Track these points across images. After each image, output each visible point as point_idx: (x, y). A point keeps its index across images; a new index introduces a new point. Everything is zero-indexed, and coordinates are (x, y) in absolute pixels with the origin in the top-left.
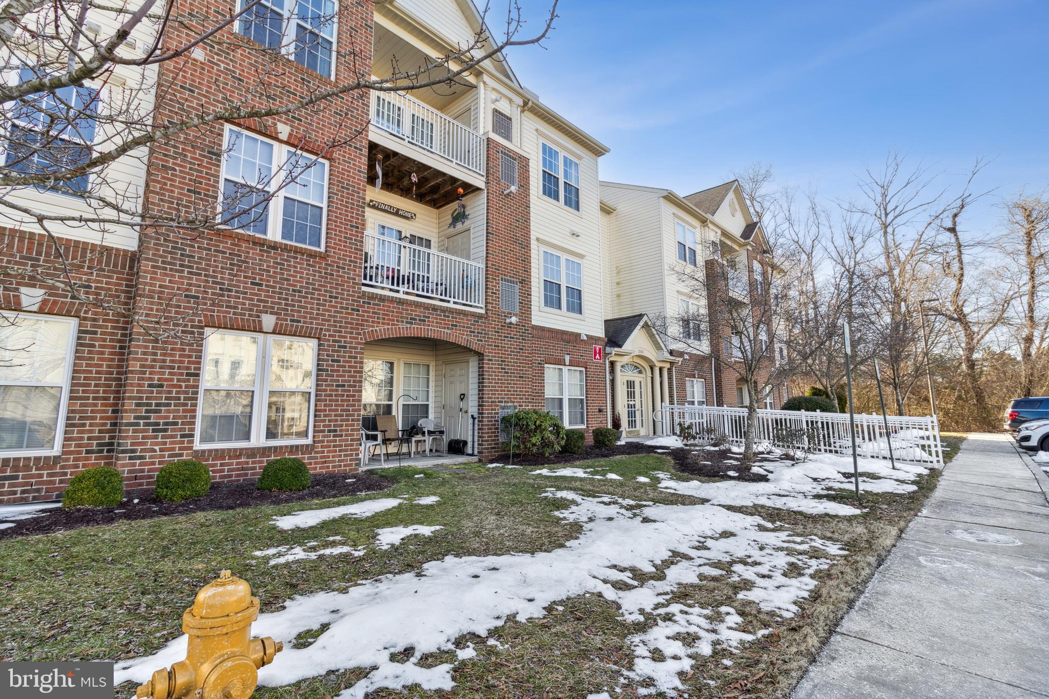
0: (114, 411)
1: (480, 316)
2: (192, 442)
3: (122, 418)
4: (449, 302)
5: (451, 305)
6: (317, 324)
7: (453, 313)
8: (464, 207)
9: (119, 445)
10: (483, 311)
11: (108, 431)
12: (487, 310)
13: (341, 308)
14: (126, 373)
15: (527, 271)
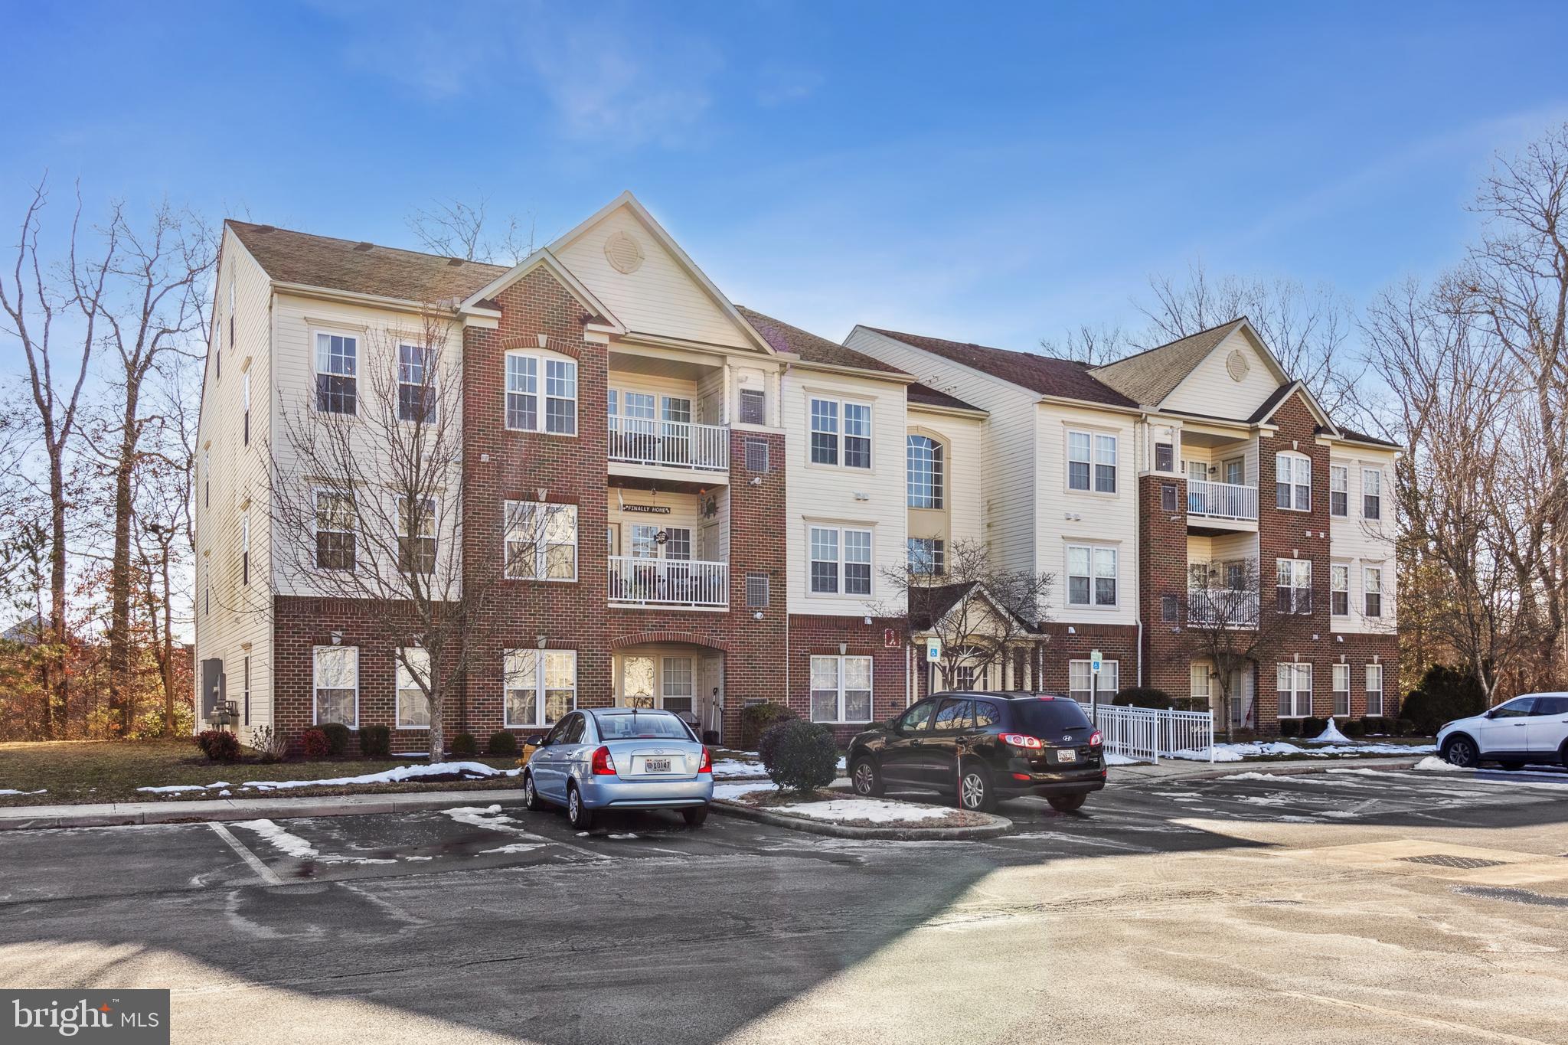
0: (461, 704)
1: (723, 615)
2: (502, 723)
3: (466, 708)
4: (690, 605)
5: (693, 608)
6: (575, 639)
7: (692, 616)
8: (715, 498)
9: (466, 724)
10: (727, 610)
11: (459, 716)
12: (731, 608)
13: (593, 624)
14: (465, 680)
15: (781, 559)
